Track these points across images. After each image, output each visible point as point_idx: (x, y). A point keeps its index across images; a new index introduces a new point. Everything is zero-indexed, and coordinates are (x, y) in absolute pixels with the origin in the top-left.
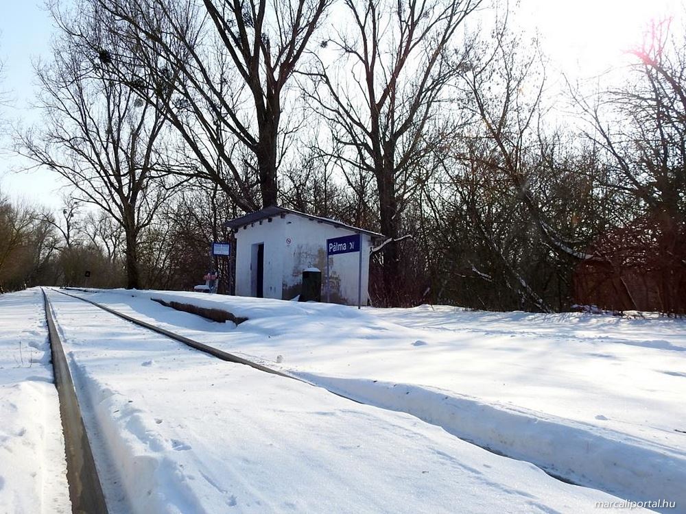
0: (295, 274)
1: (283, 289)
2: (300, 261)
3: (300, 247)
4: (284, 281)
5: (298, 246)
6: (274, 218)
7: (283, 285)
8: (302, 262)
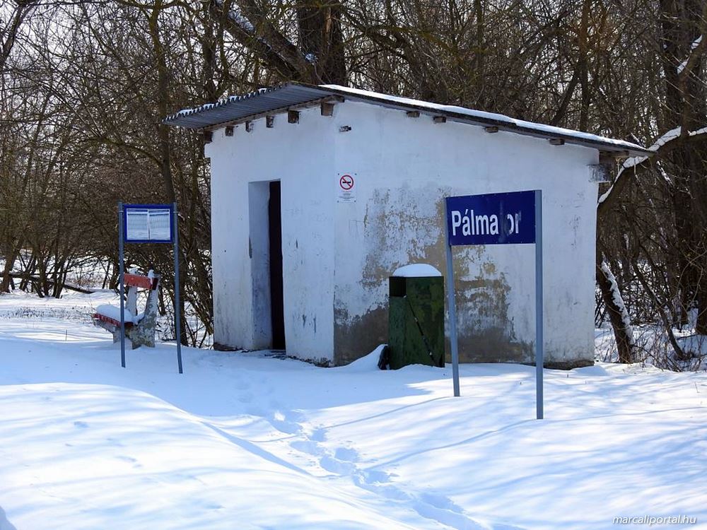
0: (370, 279)
1: (336, 325)
2: (383, 239)
3: (380, 198)
4: (337, 302)
5: (377, 194)
6: (304, 112)
7: (337, 313)
8: (389, 242)
